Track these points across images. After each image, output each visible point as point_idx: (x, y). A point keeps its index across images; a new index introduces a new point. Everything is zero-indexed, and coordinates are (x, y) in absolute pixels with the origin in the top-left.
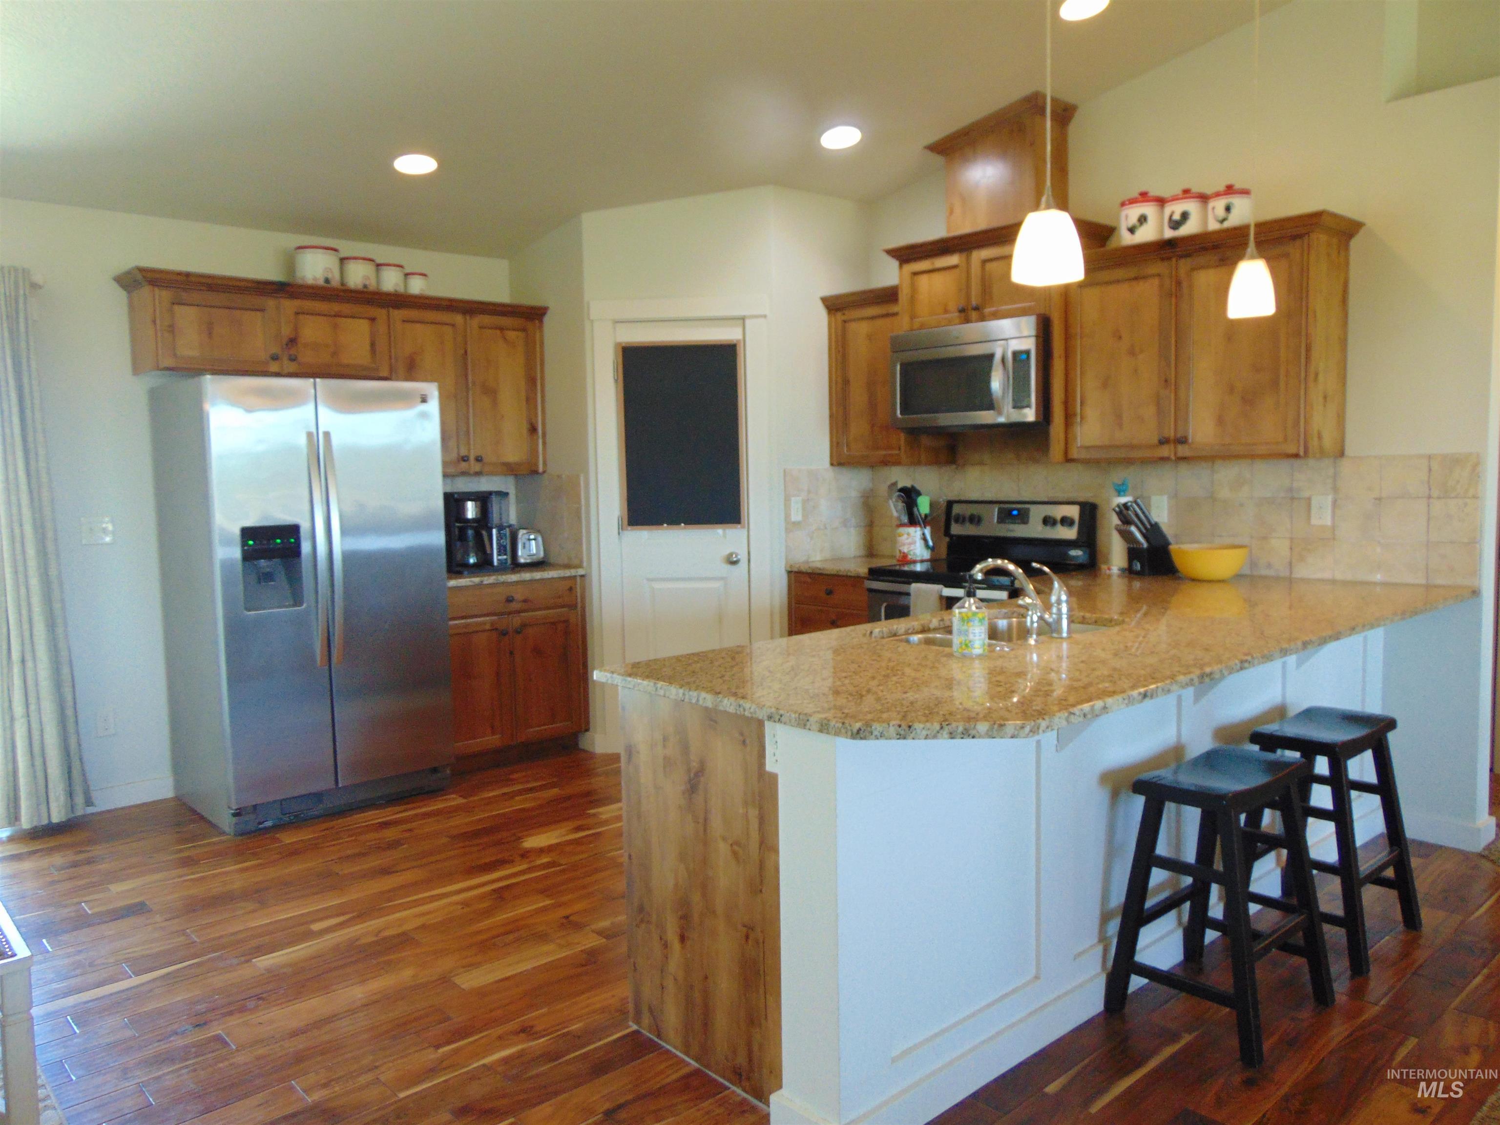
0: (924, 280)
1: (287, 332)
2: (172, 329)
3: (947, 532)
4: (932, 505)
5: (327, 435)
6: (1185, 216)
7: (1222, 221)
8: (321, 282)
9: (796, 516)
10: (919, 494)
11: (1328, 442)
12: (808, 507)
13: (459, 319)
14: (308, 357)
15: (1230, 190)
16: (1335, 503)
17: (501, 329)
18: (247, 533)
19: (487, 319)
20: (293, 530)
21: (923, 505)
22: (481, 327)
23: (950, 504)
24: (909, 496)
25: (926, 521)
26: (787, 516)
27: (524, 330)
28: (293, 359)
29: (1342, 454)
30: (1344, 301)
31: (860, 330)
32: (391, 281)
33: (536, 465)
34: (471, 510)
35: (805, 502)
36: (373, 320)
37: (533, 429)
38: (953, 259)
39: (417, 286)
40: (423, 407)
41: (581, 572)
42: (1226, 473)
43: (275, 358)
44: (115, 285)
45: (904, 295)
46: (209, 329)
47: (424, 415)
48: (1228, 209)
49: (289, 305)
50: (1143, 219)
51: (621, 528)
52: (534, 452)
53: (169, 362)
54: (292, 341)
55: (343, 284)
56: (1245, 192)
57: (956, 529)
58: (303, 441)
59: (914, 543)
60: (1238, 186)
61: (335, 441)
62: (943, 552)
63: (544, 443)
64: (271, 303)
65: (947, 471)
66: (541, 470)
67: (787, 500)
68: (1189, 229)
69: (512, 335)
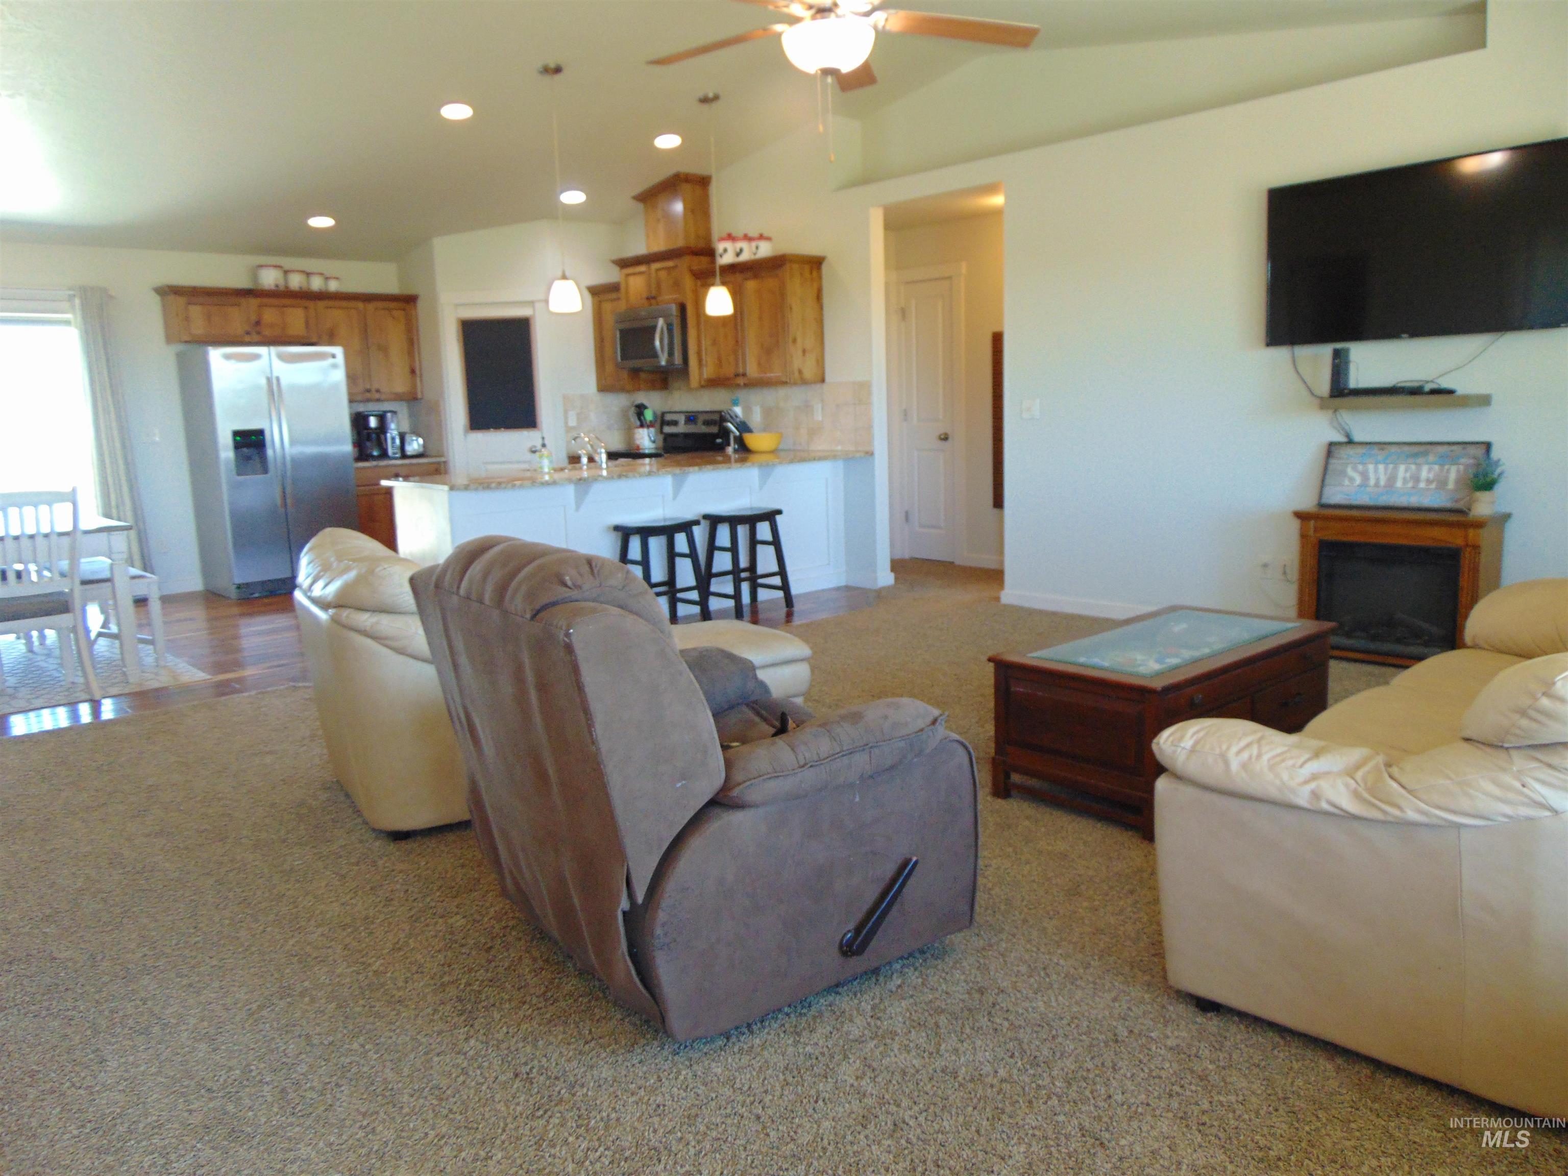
0: (632, 280)
1: (254, 318)
2: (187, 319)
3: (661, 432)
4: (655, 414)
5: (278, 379)
6: (741, 250)
7: (755, 254)
8: (273, 287)
9: (572, 422)
10: (645, 407)
11: (808, 374)
12: (581, 418)
13: (360, 305)
14: (267, 332)
15: (761, 237)
16: (822, 408)
17: (389, 310)
18: (236, 433)
19: (380, 304)
20: (261, 432)
21: (649, 415)
22: (376, 309)
23: (663, 414)
24: (640, 409)
25: (651, 425)
26: (566, 423)
27: (404, 310)
28: (258, 333)
29: (823, 380)
30: (819, 297)
31: (607, 307)
32: (316, 284)
33: (416, 393)
34: (373, 422)
35: (578, 415)
36: (306, 308)
37: (413, 372)
38: (642, 268)
39: (333, 286)
40: (331, 361)
41: (443, 459)
42: (782, 392)
43: (248, 333)
44: (153, 294)
45: (623, 287)
46: (209, 317)
47: (335, 366)
48: (757, 248)
49: (254, 302)
50: (725, 250)
51: (466, 432)
52: (414, 386)
53: (186, 338)
54: (258, 323)
55: (287, 287)
56: (768, 239)
57: (668, 429)
58: (263, 382)
59: (643, 438)
60: (766, 234)
61: (283, 382)
62: (660, 443)
63: (421, 381)
64: (243, 301)
65: (664, 393)
66: (419, 396)
67: (566, 413)
68: (744, 257)
69: (397, 313)
